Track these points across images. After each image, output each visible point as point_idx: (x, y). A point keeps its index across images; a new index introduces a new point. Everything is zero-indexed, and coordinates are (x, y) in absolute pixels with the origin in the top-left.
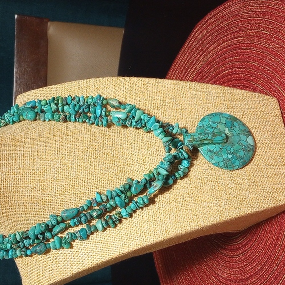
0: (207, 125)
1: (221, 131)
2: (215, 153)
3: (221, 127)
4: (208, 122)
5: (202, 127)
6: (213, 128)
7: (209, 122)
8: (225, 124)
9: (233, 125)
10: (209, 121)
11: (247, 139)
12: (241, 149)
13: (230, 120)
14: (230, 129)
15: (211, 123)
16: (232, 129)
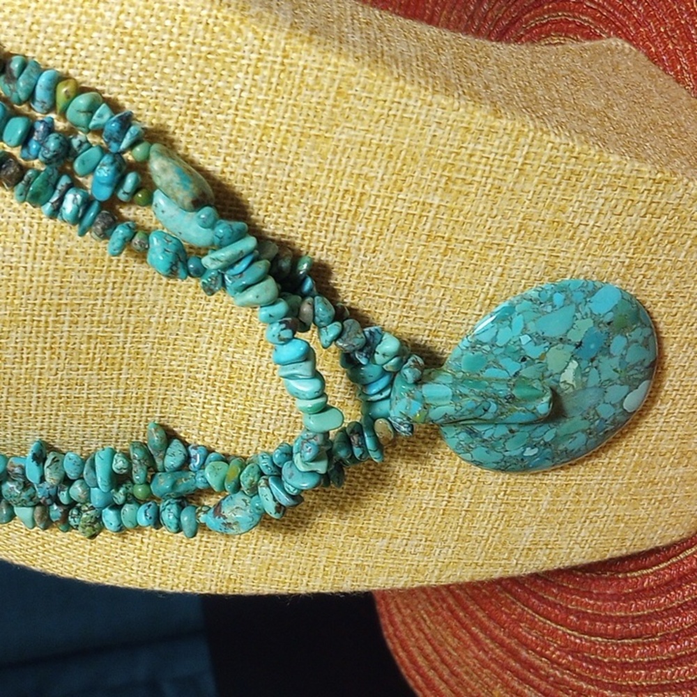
0: (506, 346)
1: (547, 374)
2: (484, 441)
3: (556, 358)
4: (519, 333)
5: (487, 347)
6: (524, 360)
7: (523, 333)
8: (579, 345)
9: (605, 350)
10: (525, 331)
11: (625, 397)
12: (583, 431)
13: (606, 329)
14: (584, 363)
15: (525, 339)
16: (595, 363)
